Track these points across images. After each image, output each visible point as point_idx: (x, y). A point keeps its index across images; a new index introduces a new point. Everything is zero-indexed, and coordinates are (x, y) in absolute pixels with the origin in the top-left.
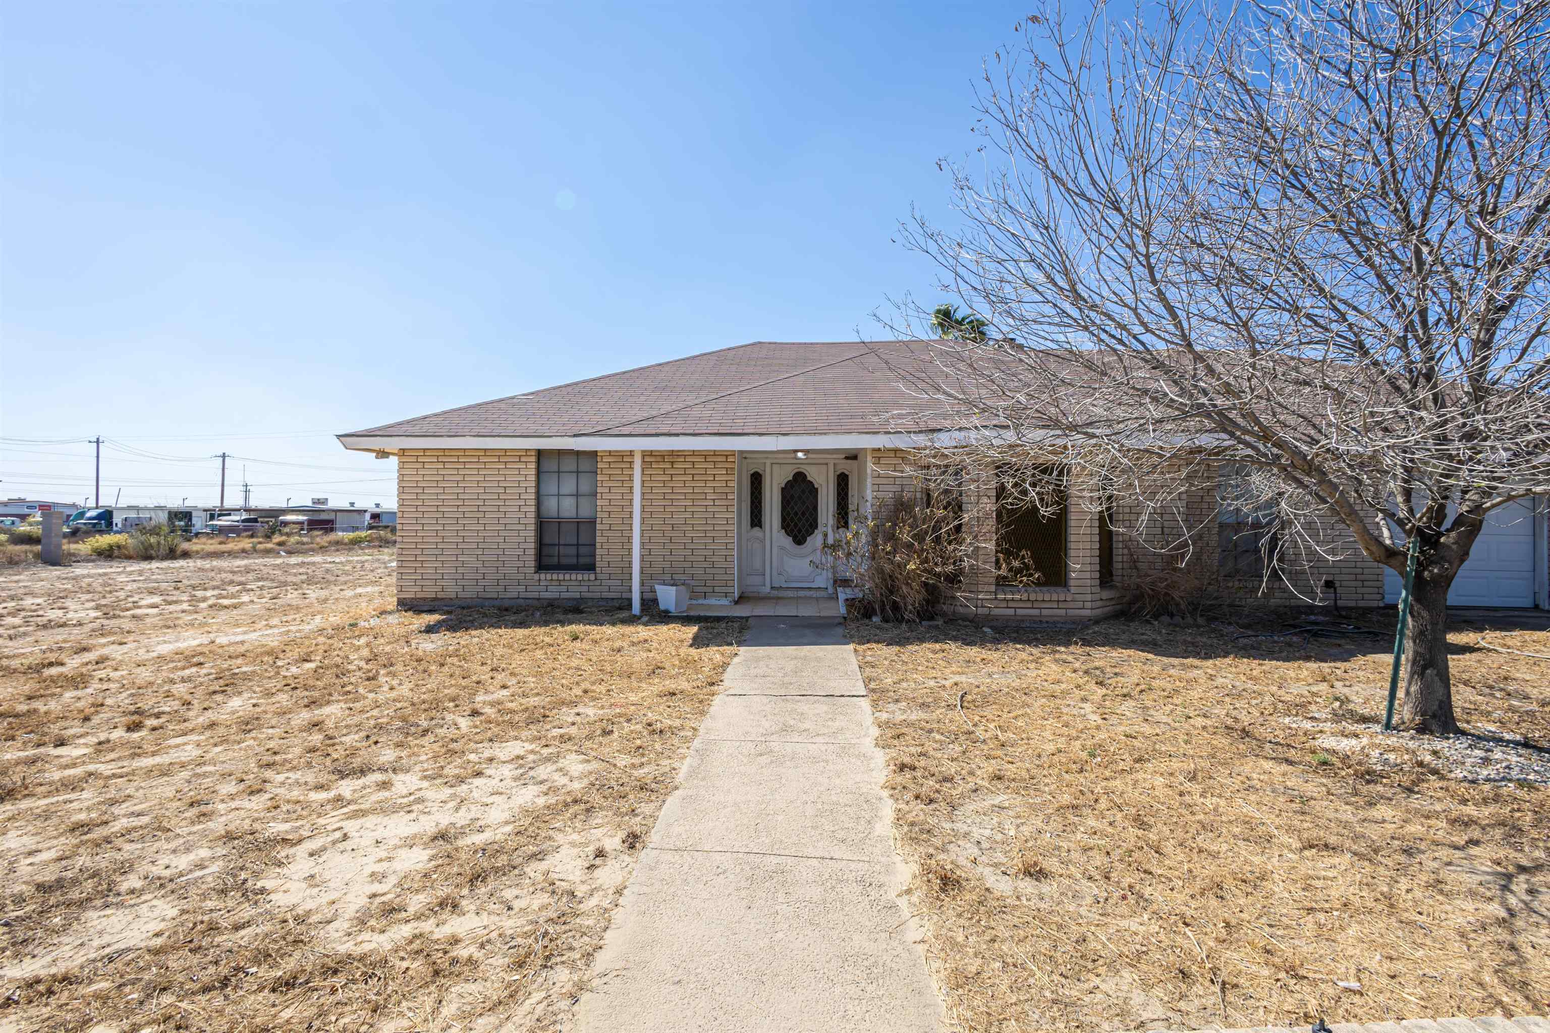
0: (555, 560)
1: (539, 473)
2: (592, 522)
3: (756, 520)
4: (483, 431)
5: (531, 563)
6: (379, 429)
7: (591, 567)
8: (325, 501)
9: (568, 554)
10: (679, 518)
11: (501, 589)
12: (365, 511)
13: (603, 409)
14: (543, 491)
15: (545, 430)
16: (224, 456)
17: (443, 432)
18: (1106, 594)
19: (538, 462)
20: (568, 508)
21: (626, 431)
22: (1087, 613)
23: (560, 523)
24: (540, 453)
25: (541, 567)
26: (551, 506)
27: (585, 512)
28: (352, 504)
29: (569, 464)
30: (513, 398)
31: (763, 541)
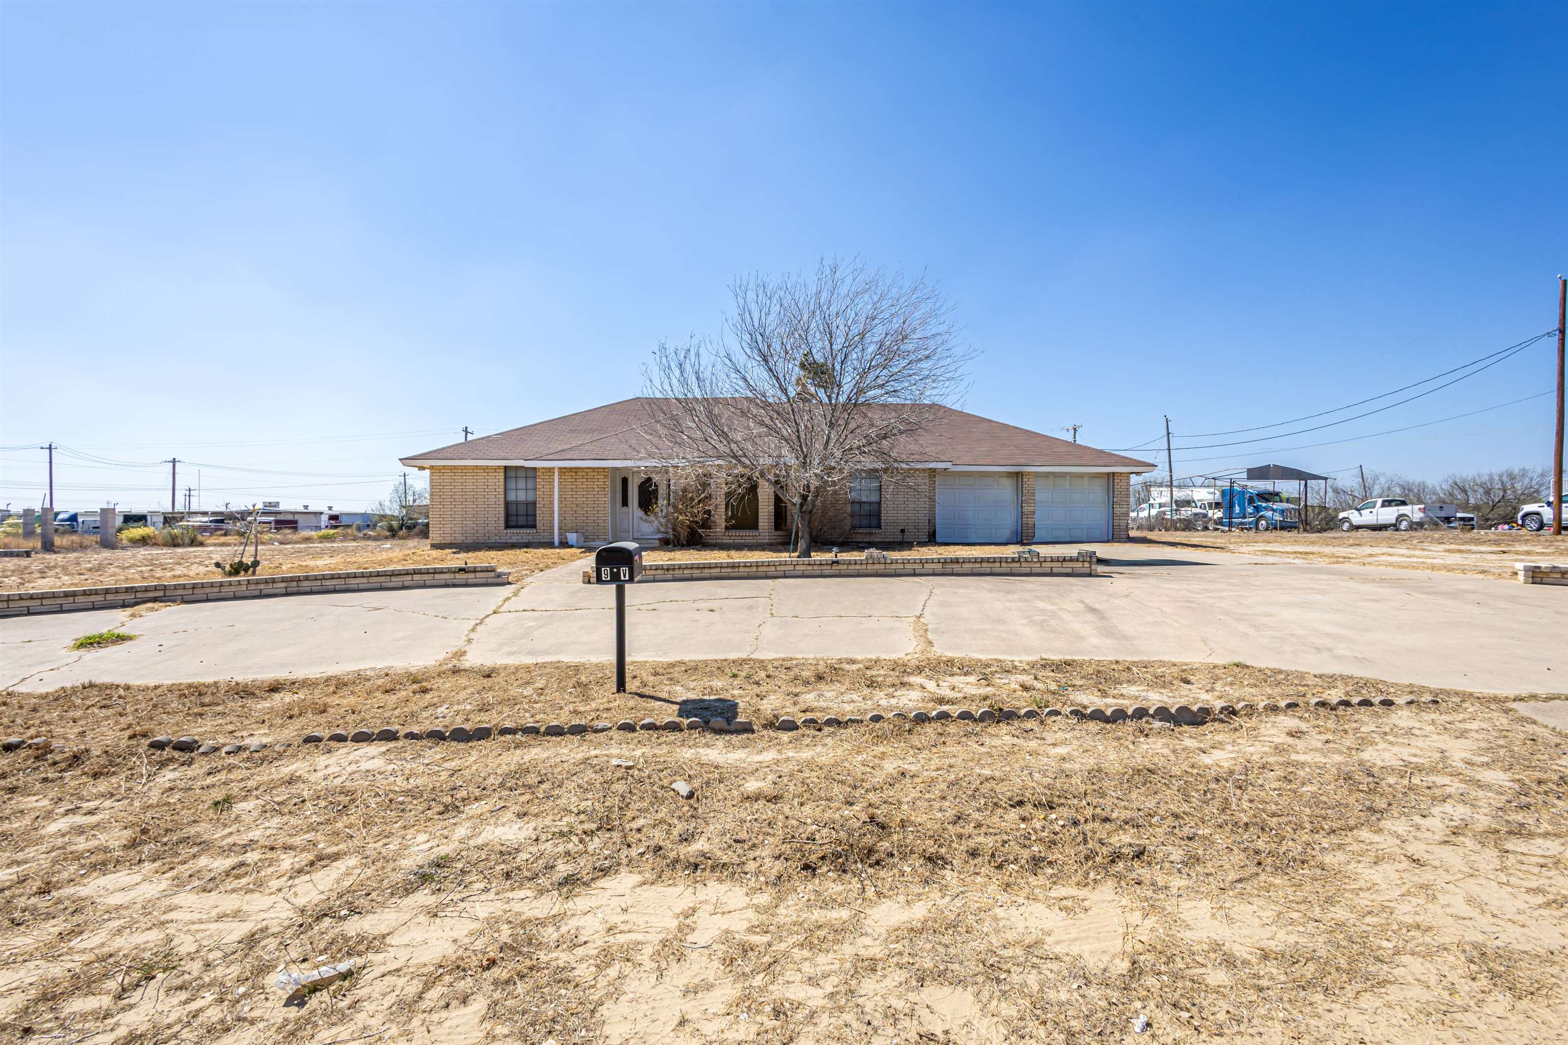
0: (514, 523)
1: (505, 478)
2: (534, 503)
3: (625, 503)
4: (477, 457)
5: (502, 523)
6: (420, 455)
7: (534, 526)
8: (277, 504)
9: (522, 520)
10: (580, 500)
11: (486, 538)
12: (321, 513)
13: (540, 444)
14: (508, 487)
15: (508, 456)
16: (174, 461)
17: (456, 457)
18: (777, 533)
19: (505, 472)
20: (521, 496)
21: (550, 457)
22: (766, 541)
23: (517, 503)
24: (506, 467)
25: (508, 526)
26: (512, 497)
27: (530, 498)
28: (306, 507)
29: (522, 474)
30: (489, 437)
31: (628, 514)
